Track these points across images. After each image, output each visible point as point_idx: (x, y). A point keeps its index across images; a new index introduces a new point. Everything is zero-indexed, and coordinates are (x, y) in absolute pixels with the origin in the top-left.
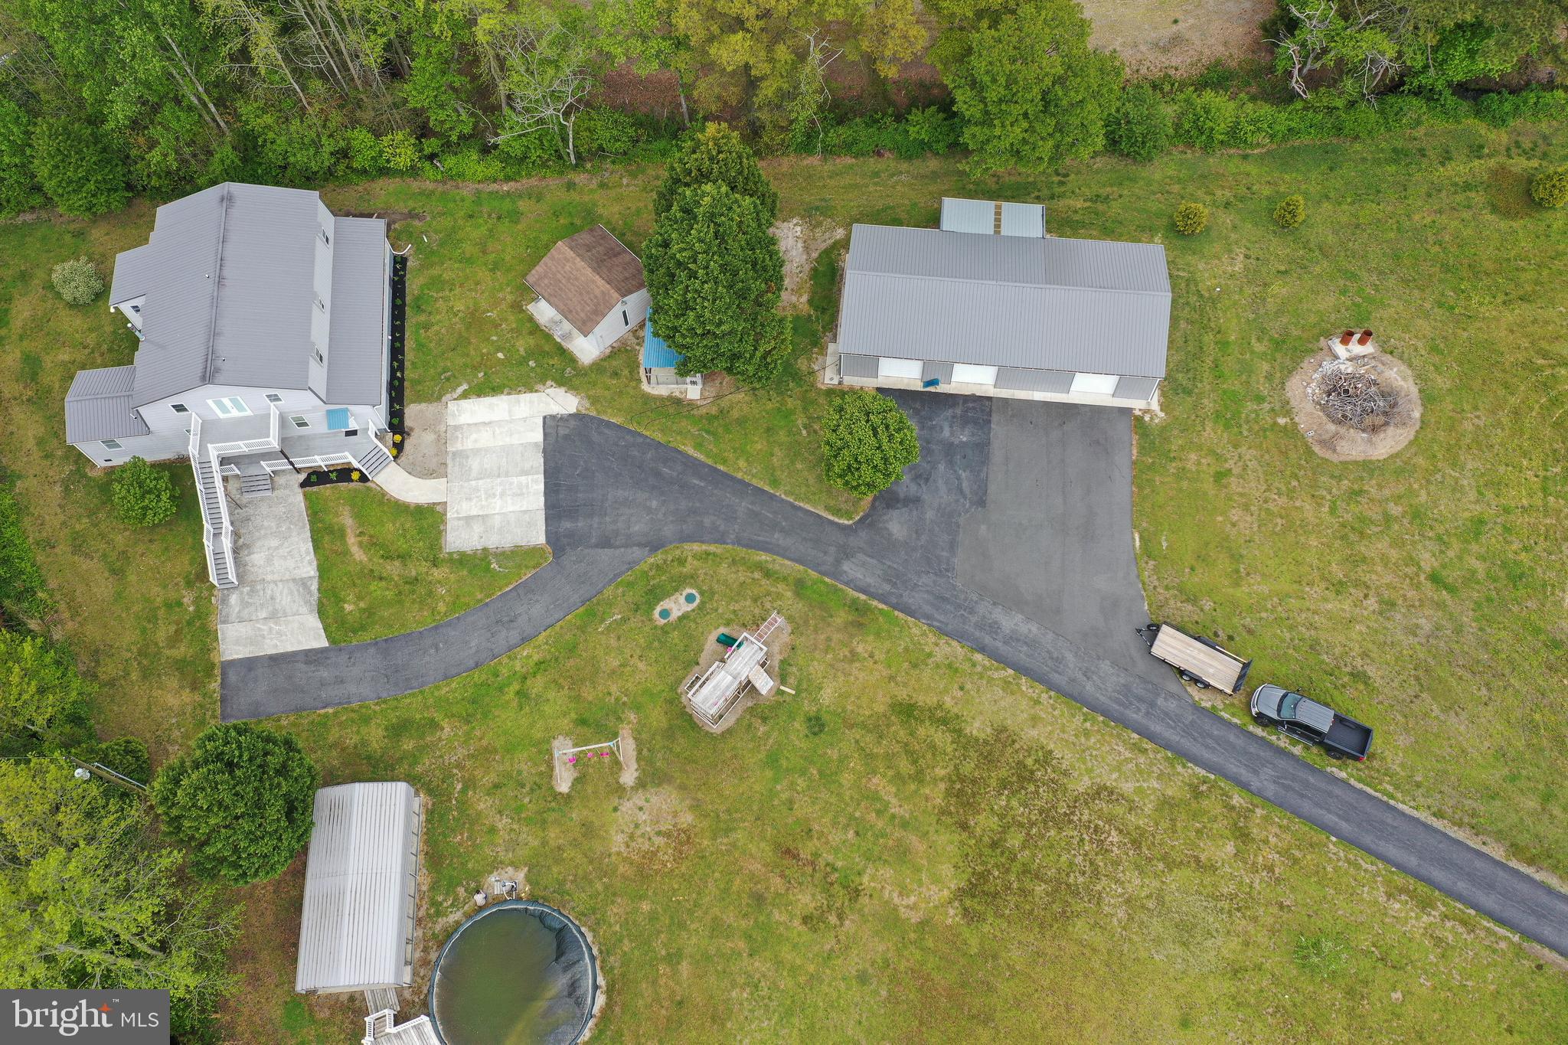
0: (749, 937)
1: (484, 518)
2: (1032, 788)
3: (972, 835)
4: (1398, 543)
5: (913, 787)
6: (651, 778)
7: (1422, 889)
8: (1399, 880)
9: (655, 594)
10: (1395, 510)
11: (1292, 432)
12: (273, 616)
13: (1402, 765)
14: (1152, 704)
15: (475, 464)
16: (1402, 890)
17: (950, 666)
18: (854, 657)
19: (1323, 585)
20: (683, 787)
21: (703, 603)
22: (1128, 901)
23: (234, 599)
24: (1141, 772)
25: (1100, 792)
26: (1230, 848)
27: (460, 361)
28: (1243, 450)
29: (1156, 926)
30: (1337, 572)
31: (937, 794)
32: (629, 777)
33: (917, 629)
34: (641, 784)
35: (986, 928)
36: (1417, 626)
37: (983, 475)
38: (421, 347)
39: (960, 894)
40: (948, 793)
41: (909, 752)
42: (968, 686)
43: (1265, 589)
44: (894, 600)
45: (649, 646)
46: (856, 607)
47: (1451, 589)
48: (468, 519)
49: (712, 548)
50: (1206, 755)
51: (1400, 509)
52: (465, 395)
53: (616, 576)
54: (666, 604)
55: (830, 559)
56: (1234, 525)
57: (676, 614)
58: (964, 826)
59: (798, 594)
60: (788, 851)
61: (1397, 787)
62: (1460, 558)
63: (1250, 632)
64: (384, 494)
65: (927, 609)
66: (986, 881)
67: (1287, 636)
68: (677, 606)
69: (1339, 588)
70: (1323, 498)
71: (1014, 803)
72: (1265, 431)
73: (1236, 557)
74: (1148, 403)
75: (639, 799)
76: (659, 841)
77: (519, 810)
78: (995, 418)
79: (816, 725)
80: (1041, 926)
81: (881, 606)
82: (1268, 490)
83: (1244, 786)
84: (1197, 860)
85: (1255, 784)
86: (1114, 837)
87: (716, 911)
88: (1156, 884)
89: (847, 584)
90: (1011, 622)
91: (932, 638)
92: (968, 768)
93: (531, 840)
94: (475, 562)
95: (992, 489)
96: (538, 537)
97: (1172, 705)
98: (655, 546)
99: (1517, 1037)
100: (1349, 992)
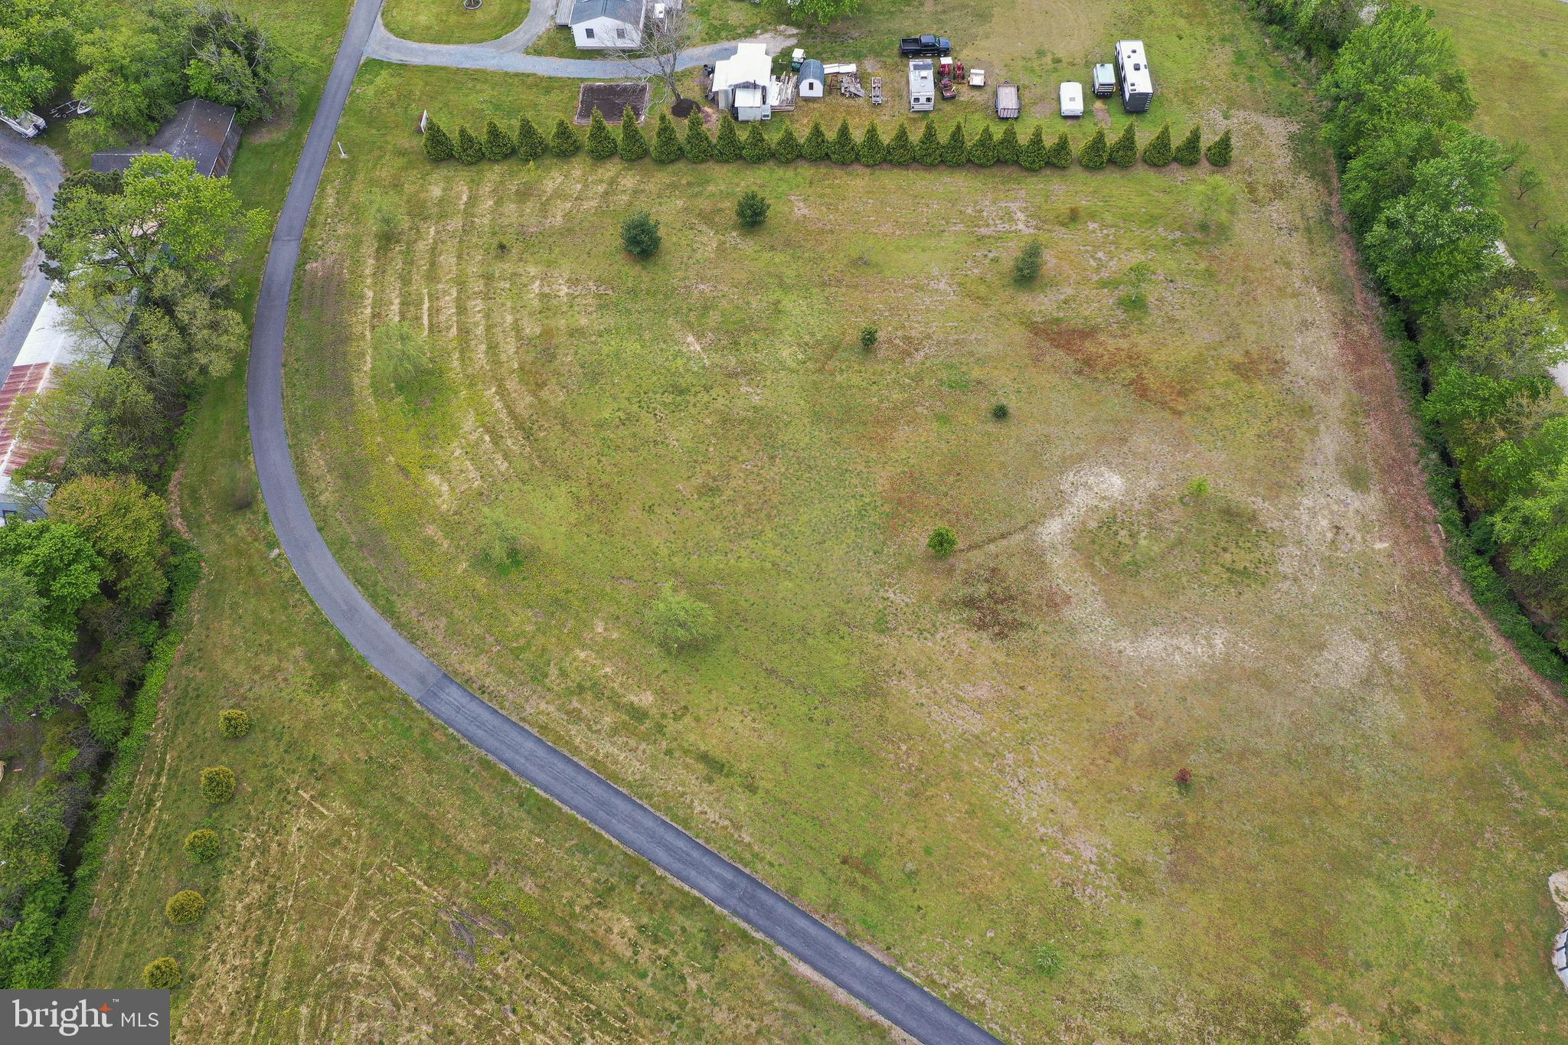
0: (1459, 1000)
7: (958, 1007)
8: (974, 1016)
16: (973, 1008)
22: (1176, 1010)
29: (1155, 989)
35: (1280, 995)
39: (1303, 1023)
66: (1283, 1031)
80: (1239, 995)
87: (1487, 1020)
88: (1155, 1022)
99: (916, 904)
100: (1023, 937)
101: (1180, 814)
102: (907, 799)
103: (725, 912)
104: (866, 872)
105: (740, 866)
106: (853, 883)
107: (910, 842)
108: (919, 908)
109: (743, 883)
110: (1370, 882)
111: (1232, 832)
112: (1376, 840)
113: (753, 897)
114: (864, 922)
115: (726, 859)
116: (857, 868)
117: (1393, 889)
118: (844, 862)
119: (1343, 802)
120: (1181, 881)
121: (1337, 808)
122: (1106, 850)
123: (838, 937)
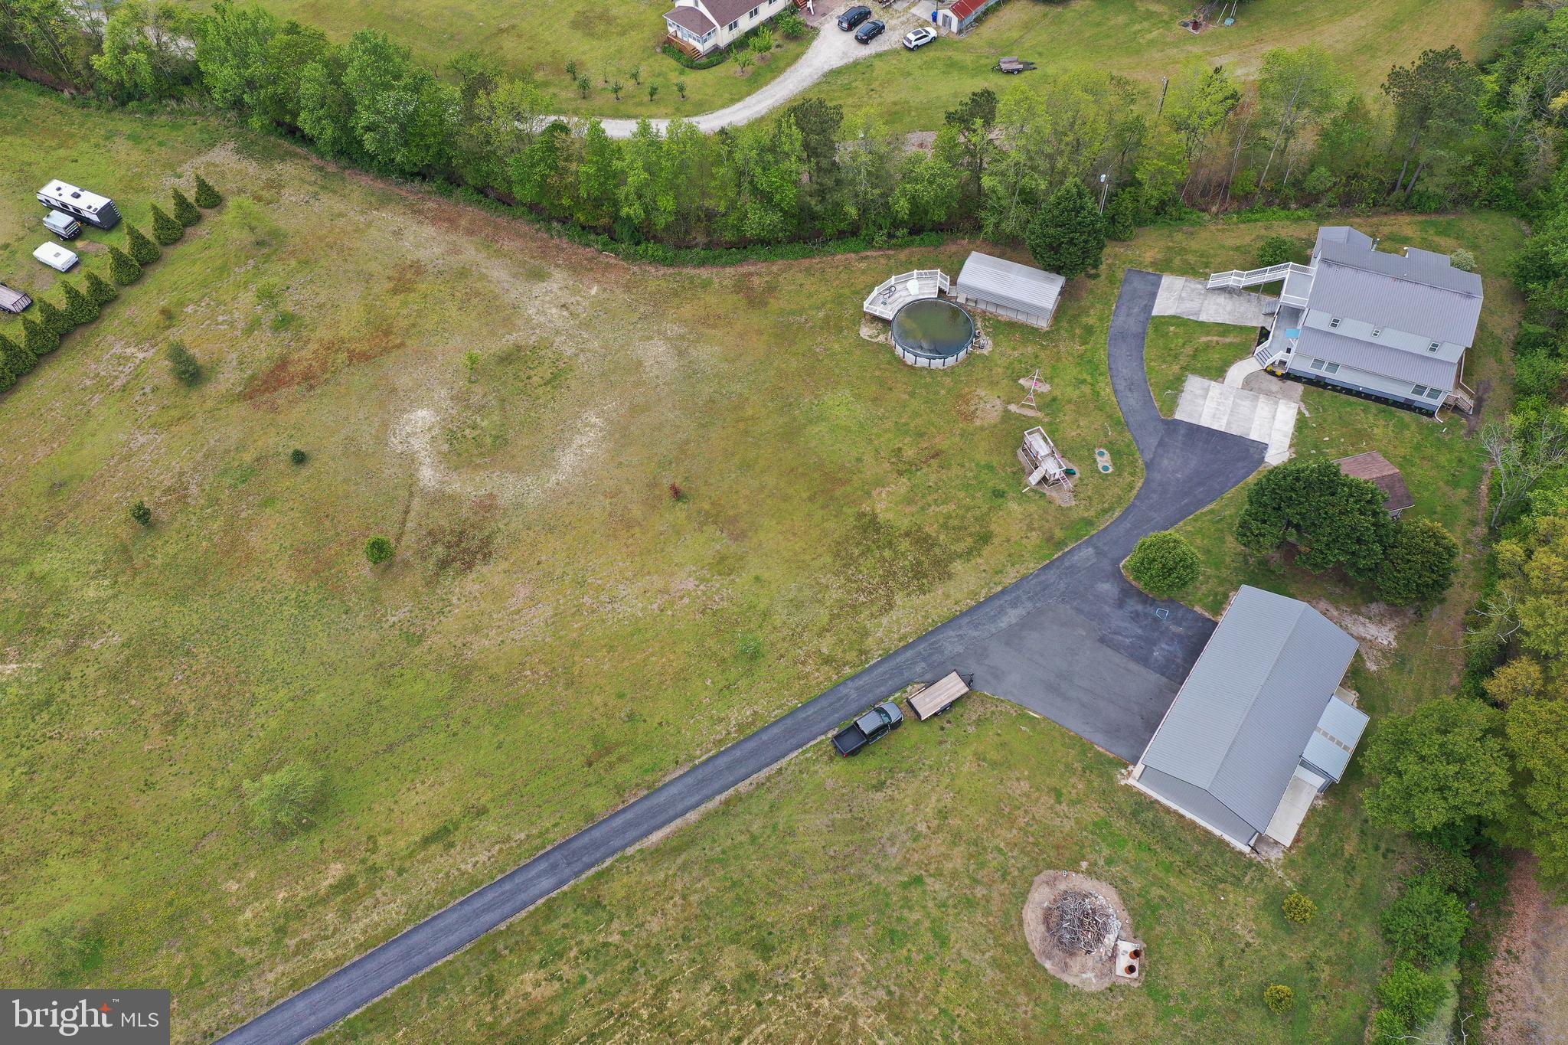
0: (906, 424)
1: (1205, 397)
2: (910, 575)
3: (900, 535)
4: (955, 874)
5: (941, 521)
6: (1007, 415)
7: (748, 732)
8: (760, 724)
9: (1116, 455)
10: (979, 891)
11: (1073, 866)
12: (1180, 298)
13: (816, 772)
14: (924, 659)
15: (1247, 403)
16: (753, 722)
17: (1001, 572)
18: (1031, 528)
19: (949, 806)
20: (995, 426)
21: (1100, 473)
22: (827, 587)
23: (1199, 286)
24: (890, 631)
25: (890, 606)
26: (825, 650)
27: (1330, 419)
28: (1072, 822)
29: (807, 593)
30: (954, 822)
31: (931, 530)
32: (1013, 408)
33: (1032, 566)
34: (1006, 411)
35: (851, 519)
36: (893, 844)
37: (1122, 651)
38: (1350, 404)
39: (874, 516)
40: (930, 537)
41: (960, 528)
42: (984, 574)
43: (965, 769)
44: (1057, 564)
45: (1084, 440)
46: (1060, 544)
47: (905, 886)
48: (1207, 390)
49: (1135, 492)
50: (880, 670)
51: (979, 896)
52: (1300, 412)
53: (1137, 442)
54: (1107, 455)
55: (1100, 544)
56: (1018, 779)
57: (1099, 459)
58: (907, 534)
59: (1084, 519)
60: (937, 455)
61: (807, 760)
62: (924, 907)
63: (941, 743)
64: (1241, 359)
65: (1042, 578)
66: (874, 530)
67: (927, 762)
68: (1104, 461)
69: (943, 814)
70: (1011, 851)
71: (907, 563)
72: (1082, 848)
73: (994, 764)
74: (1134, 778)
75: (999, 407)
76: (973, 408)
77: (1020, 362)
78: (1164, 680)
79: (999, 494)
80: (838, 543)
81: (1056, 556)
82: (1034, 818)
83: (853, 678)
84: (828, 631)
85: (850, 684)
86: (862, 599)
87: (925, 417)
88: (828, 604)
89: (1079, 545)
90: (1013, 616)
91: (1023, 571)
92: (937, 551)
93: (1001, 362)
94: (1176, 384)
95: (1109, 652)
96: (1178, 416)
97: (918, 669)
98: (1149, 466)
99: (655, 725)
100: (724, 660)
101: (699, 512)
102: (571, 691)
103: (572, 882)
104: (608, 751)
105: (542, 852)
106: (611, 766)
107: (606, 705)
108: (660, 724)
109: (557, 855)
110: (809, 428)
111: (731, 487)
112: (785, 409)
113: (574, 853)
114: (646, 771)
115: (528, 861)
116: (601, 756)
117: (821, 418)
118: (590, 764)
119: (750, 412)
120: (745, 536)
121: (752, 418)
122: (695, 572)
123: (646, 797)
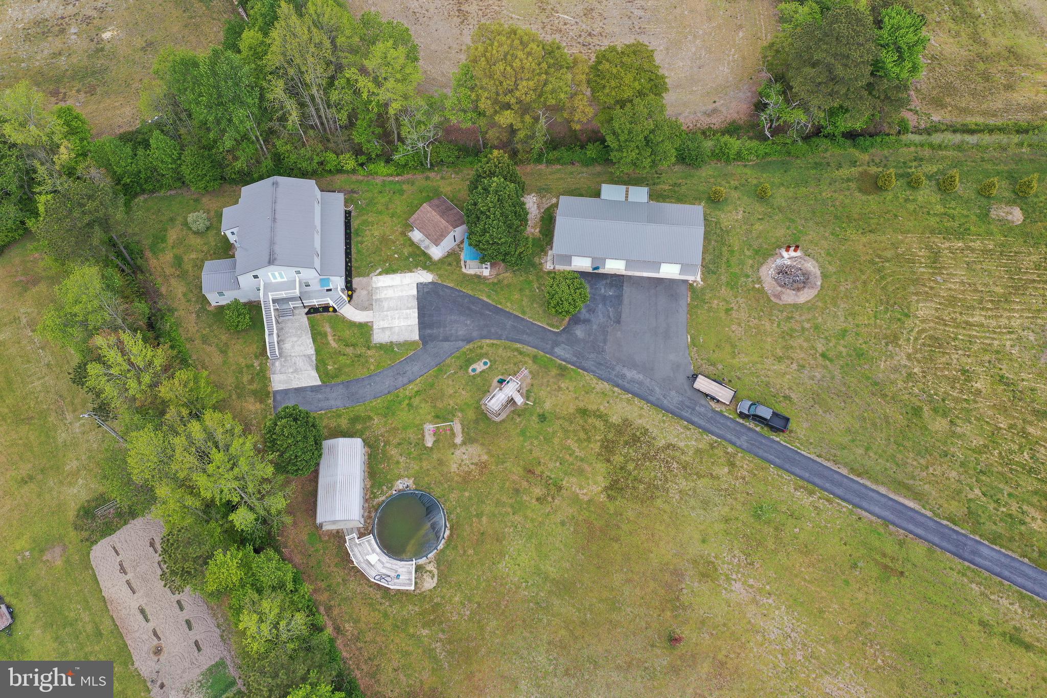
0: (512, 507)
1: (391, 328)
2: (639, 445)
3: (612, 464)
4: (807, 340)
5: (586, 444)
6: (469, 440)
7: (810, 486)
8: (801, 483)
9: (469, 362)
10: (807, 325)
11: (762, 291)
12: (296, 371)
13: (805, 435)
14: (694, 409)
15: (386, 304)
16: (801, 487)
17: (603, 393)
18: (560, 388)
19: (773, 358)
20: (482, 444)
21: (491, 365)
22: (680, 492)
23: (277, 364)
24: (688, 438)
25: (669, 446)
26: (726, 470)
27: (377, 258)
28: (739, 299)
29: (692, 502)
30: (779, 353)
31: (596, 447)
32: (458, 440)
33: (588, 377)
34: (464, 443)
35: (617, 503)
36: (814, 376)
37: (619, 310)
38: (359, 252)
39: (606, 489)
40: (601, 446)
41: (584, 430)
42: (611, 402)
43: (746, 360)
44: (578, 364)
45: (467, 384)
46: (561, 367)
47: (831, 360)
48: (383, 329)
49: (495, 342)
50: (717, 430)
51: (809, 325)
52: (380, 274)
53: (452, 354)
54: (474, 366)
55: (549, 346)
56: (733, 332)
57: (479, 370)
58: (608, 461)
59: (534, 362)
60: (530, 471)
61: (801, 445)
62: (835, 347)
63: (739, 378)
64: (344, 318)
65: (593, 368)
66: (618, 483)
67: (756, 380)
68: (479, 367)
69: (779, 359)
70: (775, 320)
71: (631, 451)
72: (749, 290)
73: (733, 346)
74: (696, 278)
75: (463, 449)
76: (473, 467)
77: (409, 454)
78: (625, 284)
79: (543, 418)
80: (642, 502)
81: (572, 367)
82: (750, 316)
83: (733, 444)
84: (712, 475)
85: (738, 443)
86: (675, 465)
87: (498, 496)
88: (693, 484)
89: (556, 357)
90: (630, 374)
91: (595, 381)
92: (610, 436)
93: (415, 466)
94: (387, 348)
95: (623, 316)
96: (417, 338)
97: (703, 410)
98: (469, 341)
99: (848, 547)
100: (776, 529)
101: (676, 617)
102: (869, 620)
103: (972, 536)
104: (886, 567)
105: (972, 566)
106: (892, 559)
107: (860, 589)
108: (845, 544)
109: (966, 555)
110: (553, 576)
111: (640, 605)
112: (544, 605)
113: (957, 546)
114: (879, 534)
115: (983, 571)
116: (892, 569)
117: (538, 572)
118: (902, 573)
119: (563, 632)
120: (676, 570)
121: (567, 628)
122: (726, 589)
123: (894, 524)
